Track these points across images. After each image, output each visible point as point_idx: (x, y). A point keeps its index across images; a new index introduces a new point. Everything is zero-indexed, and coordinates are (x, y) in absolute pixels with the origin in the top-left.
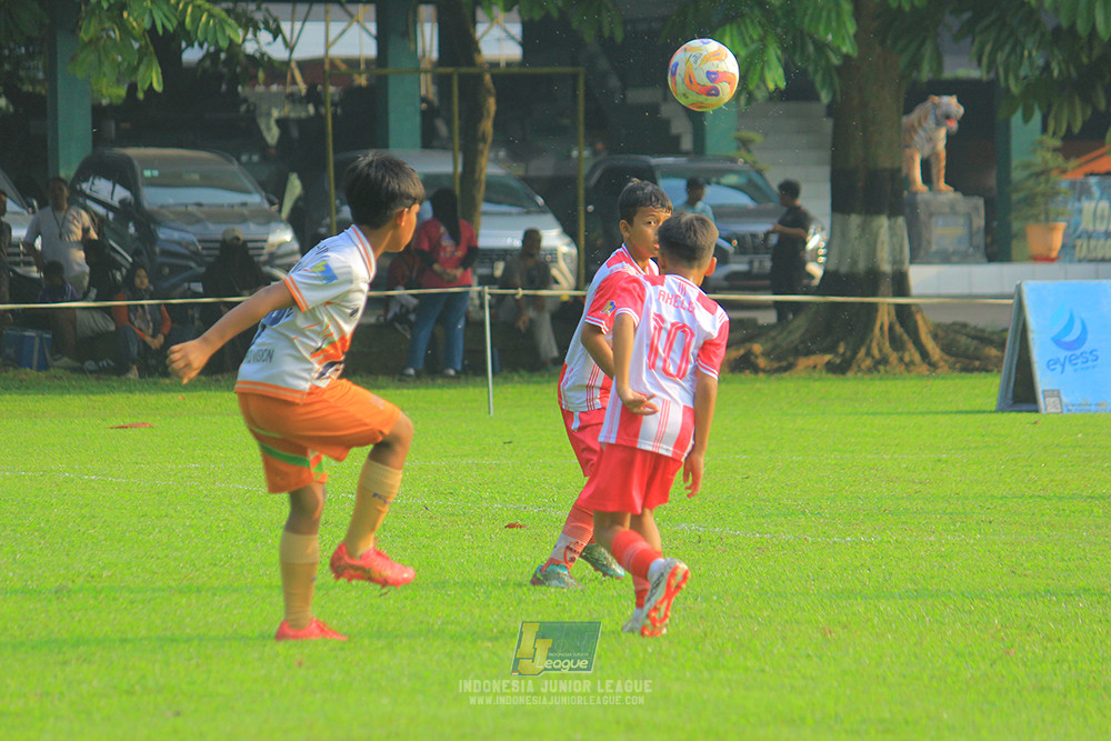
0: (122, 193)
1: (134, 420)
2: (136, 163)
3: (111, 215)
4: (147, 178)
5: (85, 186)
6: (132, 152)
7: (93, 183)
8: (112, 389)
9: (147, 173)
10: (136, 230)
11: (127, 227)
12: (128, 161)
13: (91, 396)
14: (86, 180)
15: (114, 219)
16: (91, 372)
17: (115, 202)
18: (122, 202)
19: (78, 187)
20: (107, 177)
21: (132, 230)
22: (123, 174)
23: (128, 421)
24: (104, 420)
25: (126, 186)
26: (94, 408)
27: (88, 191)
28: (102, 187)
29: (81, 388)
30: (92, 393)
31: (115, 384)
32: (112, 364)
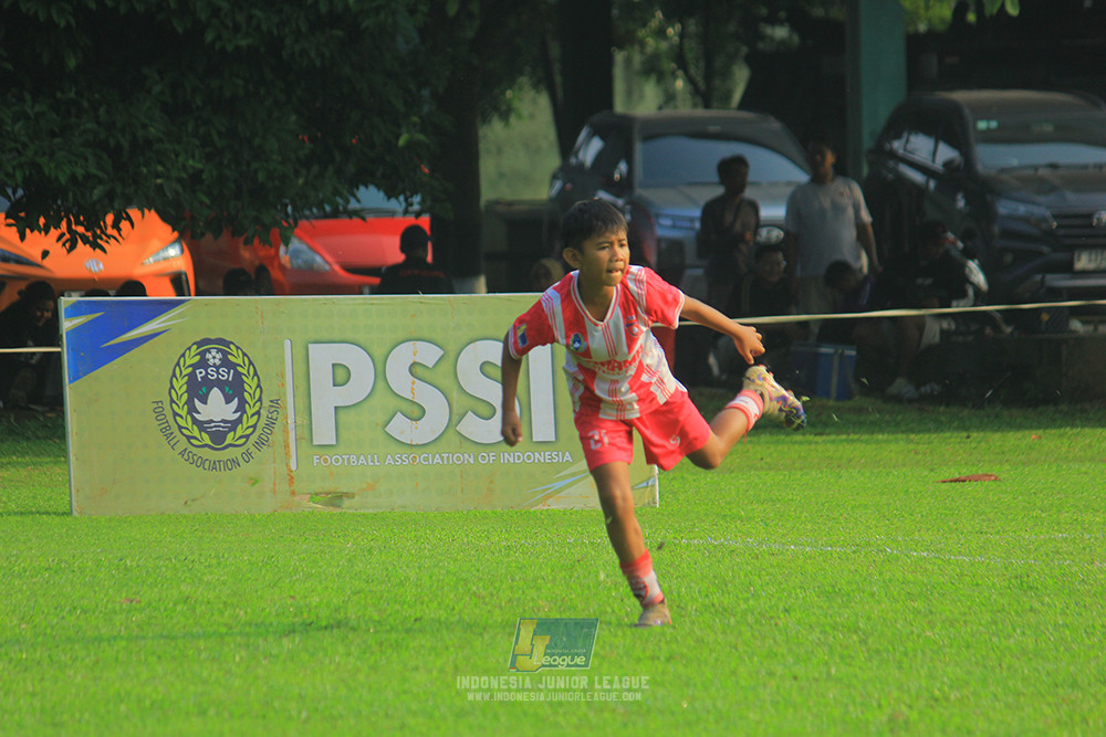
0: (946, 153)
1: (974, 470)
2: (967, 111)
3: (932, 184)
4: (983, 132)
5: (897, 145)
6: (960, 96)
7: (907, 141)
8: (940, 427)
9: (982, 125)
10: (967, 204)
11: (954, 200)
12: (956, 109)
13: (912, 436)
14: (898, 136)
15: (936, 188)
16: (910, 401)
17: (938, 165)
18: (947, 164)
19: (887, 146)
20: (927, 133)
21: (961, 203)
22: (949, 127)
23: (965, 472)
24: (932, 470)
25: (952, 143)
26: (916, 453)
27: (901, 151)
28: (920, 146)
29: (897, 424)
30: (912, 431)
31: (943, 418)
32: (937, 388)
